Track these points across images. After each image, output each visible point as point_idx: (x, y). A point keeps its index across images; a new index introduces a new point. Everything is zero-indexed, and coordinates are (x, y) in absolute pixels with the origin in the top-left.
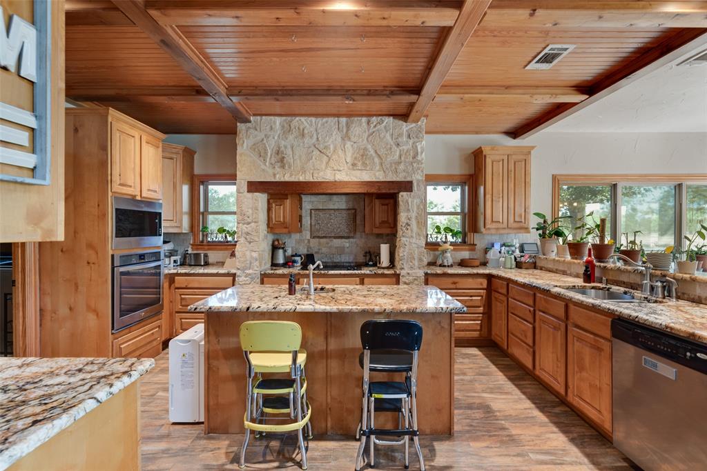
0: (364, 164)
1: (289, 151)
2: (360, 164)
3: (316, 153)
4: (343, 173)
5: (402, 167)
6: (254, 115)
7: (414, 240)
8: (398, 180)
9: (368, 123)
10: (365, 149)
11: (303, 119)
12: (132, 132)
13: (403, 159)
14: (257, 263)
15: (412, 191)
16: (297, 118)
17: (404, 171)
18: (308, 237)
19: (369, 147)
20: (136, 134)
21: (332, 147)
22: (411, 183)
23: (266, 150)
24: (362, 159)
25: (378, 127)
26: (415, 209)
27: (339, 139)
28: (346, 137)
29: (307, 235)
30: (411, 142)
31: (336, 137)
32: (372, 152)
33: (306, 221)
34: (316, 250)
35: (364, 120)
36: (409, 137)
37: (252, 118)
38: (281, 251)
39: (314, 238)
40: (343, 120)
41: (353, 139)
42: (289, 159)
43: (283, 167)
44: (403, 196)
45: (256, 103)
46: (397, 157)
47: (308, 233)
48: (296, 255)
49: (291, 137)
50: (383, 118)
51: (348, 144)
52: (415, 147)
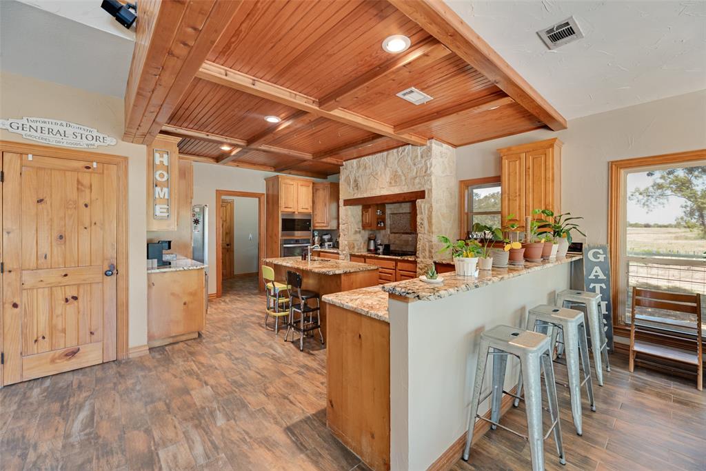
0: (396, 181)
1: (360, 179)
2: (393, 182)
3: (372, 178)
4: (385, 190)
5: (417, 180)
6: (345, 161)
7: (425, 236)
8: (416, 190)
9: (398, 152)
10: (396, 172)
11: (365, 158)
12: (292, 183)
13: (418, 174)
14: (347, 248)
15: (424, 198)
16: (363, 158)
17: (419, 183)
18: (389, 233)
19: (399, 170)
20: (295, 183)
21: (379, 174)
22: (424, 192)
23: (350, 180)
24: (395, 178)
25: (403, 154)
26: (426, 212)
27: (383, 167)
28: (386, 165)
29: (388, 231)
30: (423, 162)
31: (382, 165)
32: (400, 173)
33: (388, 222)
34: (392, 242)
35: (395, 150)
36: (422, 157)
37: (344, 163)
38: (372, 241)
39: (391, 233)
40: (385, 153)
41: (389, 166)
42: (360, 184)
43: (358, 189)
44: (419, 201)
45: (345, 153)
46: (414, 174)
47: (389, 230)
48: (380, 245)
49: (360, 171)
50: (405, 147)
51: (388, 169)
52: (426, 164)
